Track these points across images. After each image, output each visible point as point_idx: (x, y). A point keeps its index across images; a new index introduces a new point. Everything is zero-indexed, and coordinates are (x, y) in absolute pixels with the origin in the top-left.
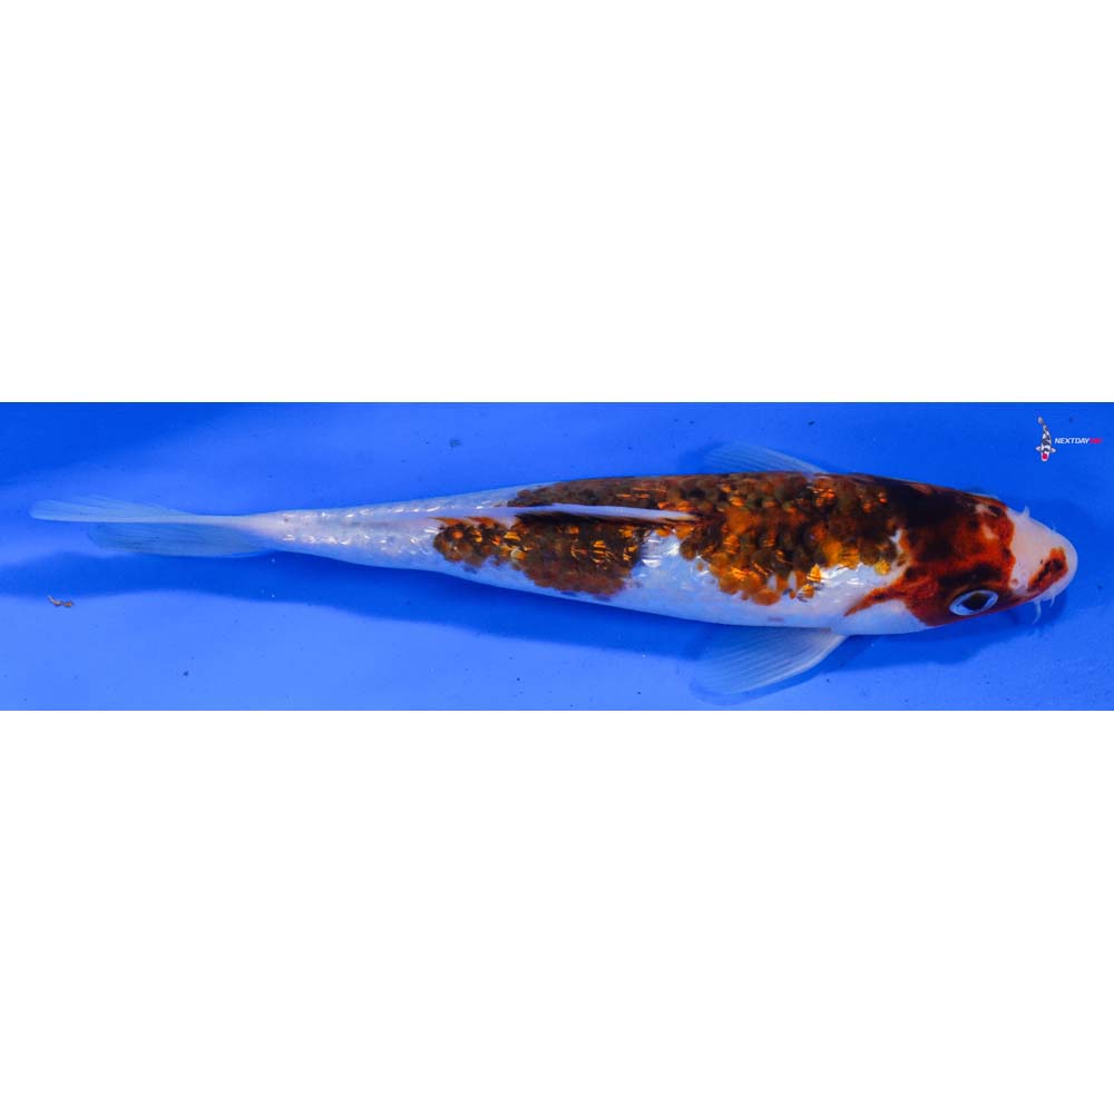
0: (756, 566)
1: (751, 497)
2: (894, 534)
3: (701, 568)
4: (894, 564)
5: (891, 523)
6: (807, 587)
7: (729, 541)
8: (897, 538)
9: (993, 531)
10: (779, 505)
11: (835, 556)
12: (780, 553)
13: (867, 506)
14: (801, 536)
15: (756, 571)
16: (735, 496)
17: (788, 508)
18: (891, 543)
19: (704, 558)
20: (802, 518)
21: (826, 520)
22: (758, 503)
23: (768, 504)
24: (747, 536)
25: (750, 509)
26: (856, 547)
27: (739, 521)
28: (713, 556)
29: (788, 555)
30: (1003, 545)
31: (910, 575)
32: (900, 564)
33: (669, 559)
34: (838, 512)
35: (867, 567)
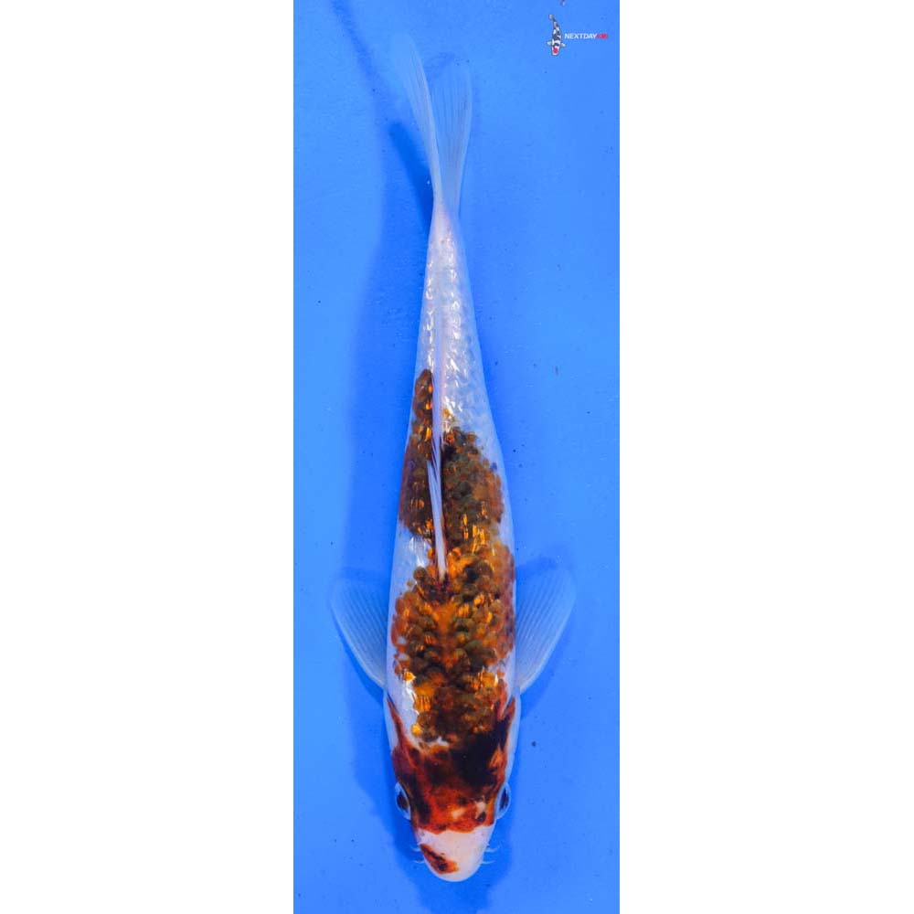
0: (411, 629)
1: (469, 622)
2: (444, 739)
3: (409, 584)
4: (421, 741)
5: (454, 738)
6: (401, 669)
7: (427, 607)
8: (441, 743)
9: (459, 817)
10: (460, 645)
11: (423, 692)
12: (422, 648)
13: (467, 717)
14: (436, 665)
15: (408, 629)
16: (470, 609)
17: (459, 653)
18: (437, 737)
19: (416, 587)
20: (449, 665)
21: (449, 684)
22: (462, 629)
23: (462, 636)
24: (432, 622)
25: (454, 623)
26: (431, 709)
27: (443, 615)
28: (417, 594)
29: (421, 655)
30: (449, 824)
31: (414, 752)
32: (421, 744)
33: (414, 558)
34: (460, 695)
35: (416, 717)
